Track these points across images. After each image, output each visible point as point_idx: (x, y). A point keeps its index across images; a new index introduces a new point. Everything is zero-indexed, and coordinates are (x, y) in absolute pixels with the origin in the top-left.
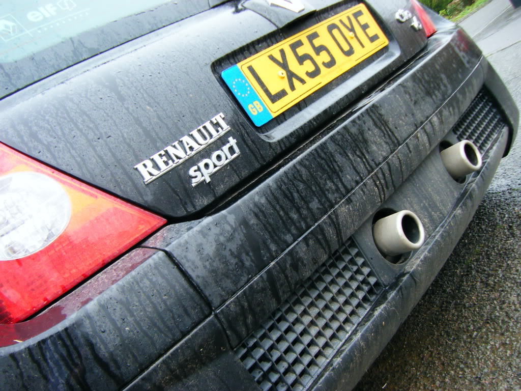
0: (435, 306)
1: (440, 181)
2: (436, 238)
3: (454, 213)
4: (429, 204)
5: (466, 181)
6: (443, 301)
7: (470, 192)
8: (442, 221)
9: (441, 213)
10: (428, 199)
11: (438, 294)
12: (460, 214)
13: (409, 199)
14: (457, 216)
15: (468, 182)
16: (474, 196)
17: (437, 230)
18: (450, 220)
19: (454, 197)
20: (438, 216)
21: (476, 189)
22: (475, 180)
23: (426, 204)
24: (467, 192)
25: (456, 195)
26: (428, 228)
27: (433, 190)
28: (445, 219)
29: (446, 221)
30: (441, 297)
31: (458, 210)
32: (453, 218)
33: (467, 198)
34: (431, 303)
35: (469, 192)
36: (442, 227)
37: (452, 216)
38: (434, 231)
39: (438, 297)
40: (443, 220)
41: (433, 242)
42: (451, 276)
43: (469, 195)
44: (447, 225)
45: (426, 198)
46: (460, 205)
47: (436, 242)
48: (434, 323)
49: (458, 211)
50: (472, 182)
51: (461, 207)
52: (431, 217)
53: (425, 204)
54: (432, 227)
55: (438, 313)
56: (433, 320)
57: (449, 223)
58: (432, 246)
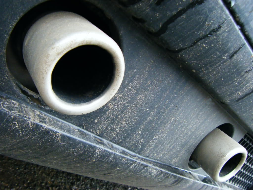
0: (53, 180)
1: (187, 134)
2: (98, 146)
3: (149, 165)
4: (150, 122)
5: (192, 170)
6: (59, 186)
7: (183, 179)
8: (131, 151)
9: (143, 145)
10: (159, 119)
11: (68, 179)
12: (151, 174)
13: (149, 82)
14: (147, 170)
15: (192, 173)
16: (179, 185)
17: (115, 145)
18: (138, 161)
19: (170, 159)
20: (138, 142)
21: (188, 185)
22: (198, 180)
23: (150, 118)
24: (182, 175)
25: (174, 162)
26: (113, 130)
27: (173, 124)
28: (137, 155)
29: (135, 156)
30: (65, 183)
31: (156, 170)
32: (142, 165)
33: (175, 177)
34: (57, 175)
35: (182, 177)
36: (123, 152)
37: (144, 163)
38: (111, 141)
39: (64, 180)
40: (134, 151)
41: (89, 142)
42: (91, 185)
43: (179, 178)
44: (128, 159)
45: (159, 114)
46: (163, 170)
47: (91, 146)
48: (29, 184)
49: (154, 170)
50: (195, 178)
51: (162, 172)
52: (131, 131)
53: (149, 114)
54: (117, 135)
55: (43, 184)
56: (34, 182)
57: (132, 161)
58: (80, 142)
